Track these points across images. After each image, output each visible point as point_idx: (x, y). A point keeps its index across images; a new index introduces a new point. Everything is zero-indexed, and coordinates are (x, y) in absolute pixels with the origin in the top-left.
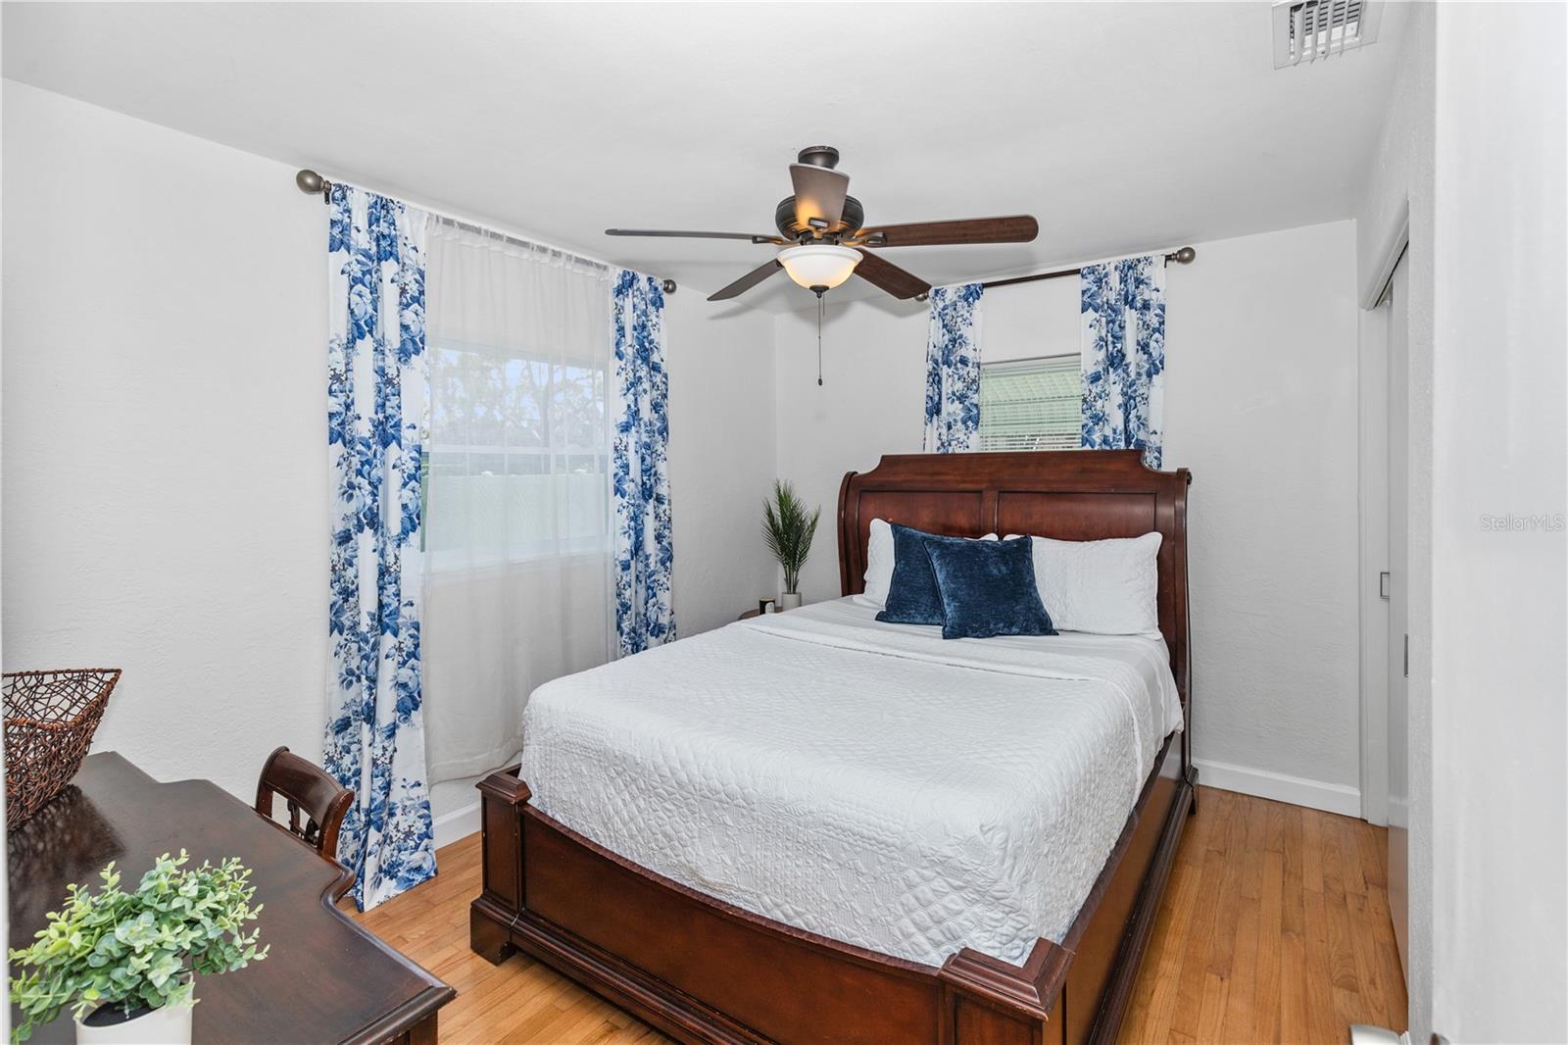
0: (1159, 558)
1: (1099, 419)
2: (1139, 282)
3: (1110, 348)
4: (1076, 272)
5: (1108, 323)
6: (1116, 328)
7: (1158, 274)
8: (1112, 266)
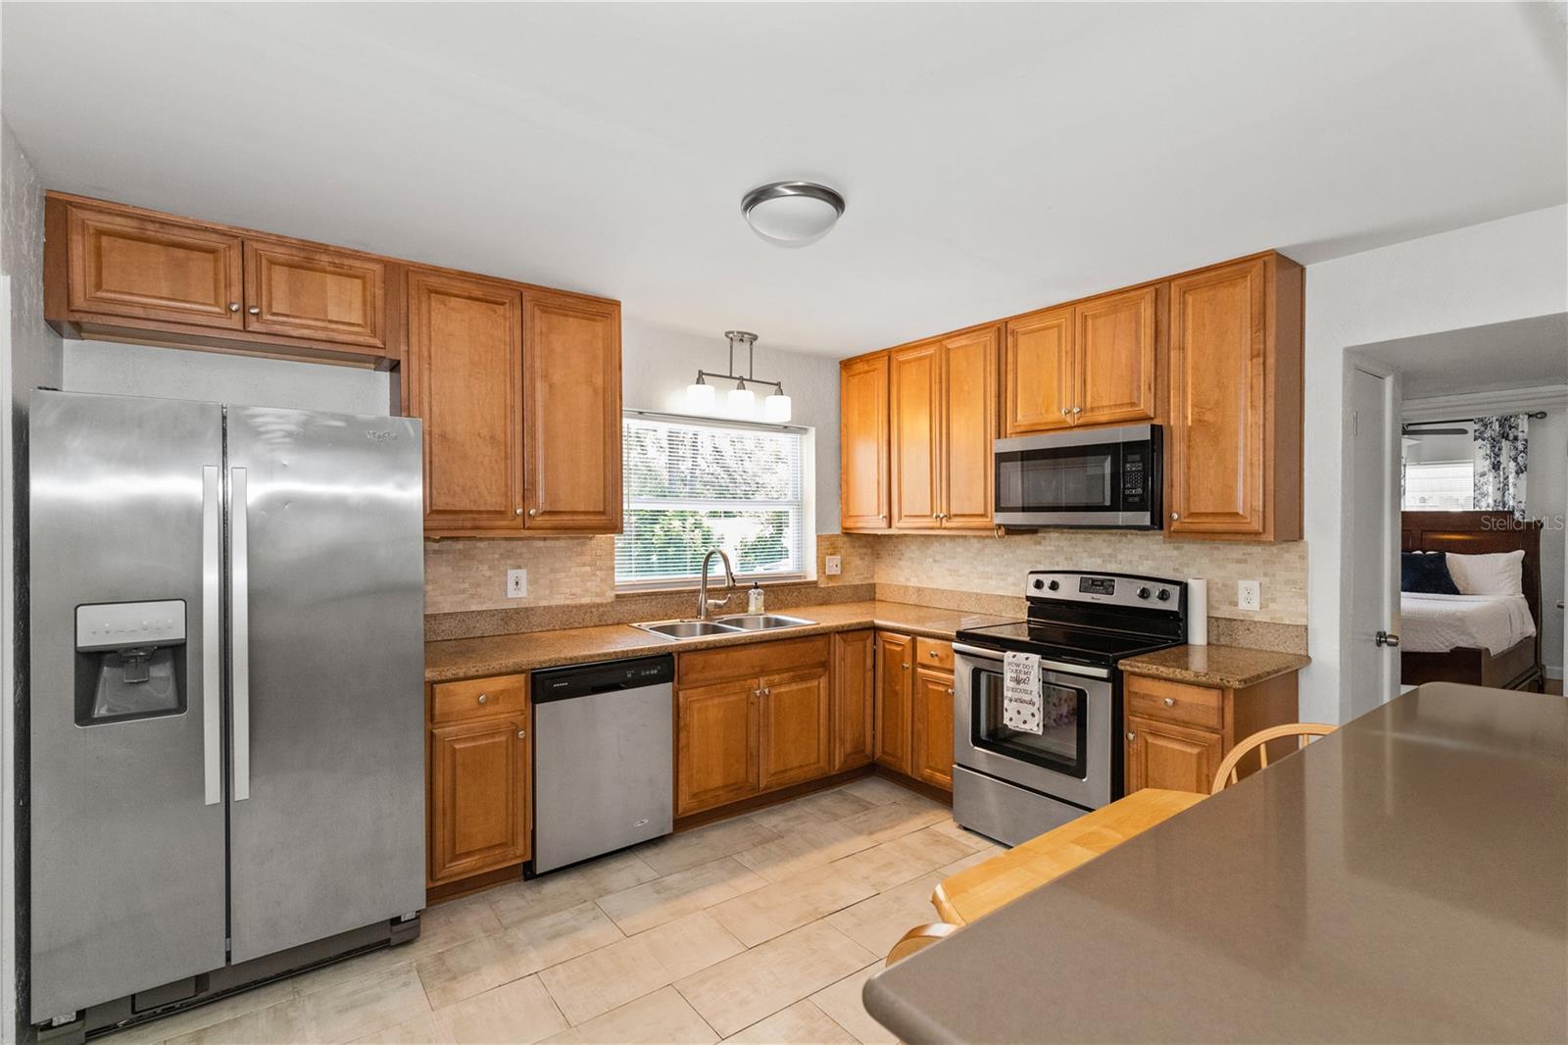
0: (1523, 562)
1: (1484, 495)
2: (1511, 427)
3: (1493, 460)
4: (1472, 420)
5: (1492, 447)
6: (1497, 449)
7: (1523, 424)
8: (1495, 418)
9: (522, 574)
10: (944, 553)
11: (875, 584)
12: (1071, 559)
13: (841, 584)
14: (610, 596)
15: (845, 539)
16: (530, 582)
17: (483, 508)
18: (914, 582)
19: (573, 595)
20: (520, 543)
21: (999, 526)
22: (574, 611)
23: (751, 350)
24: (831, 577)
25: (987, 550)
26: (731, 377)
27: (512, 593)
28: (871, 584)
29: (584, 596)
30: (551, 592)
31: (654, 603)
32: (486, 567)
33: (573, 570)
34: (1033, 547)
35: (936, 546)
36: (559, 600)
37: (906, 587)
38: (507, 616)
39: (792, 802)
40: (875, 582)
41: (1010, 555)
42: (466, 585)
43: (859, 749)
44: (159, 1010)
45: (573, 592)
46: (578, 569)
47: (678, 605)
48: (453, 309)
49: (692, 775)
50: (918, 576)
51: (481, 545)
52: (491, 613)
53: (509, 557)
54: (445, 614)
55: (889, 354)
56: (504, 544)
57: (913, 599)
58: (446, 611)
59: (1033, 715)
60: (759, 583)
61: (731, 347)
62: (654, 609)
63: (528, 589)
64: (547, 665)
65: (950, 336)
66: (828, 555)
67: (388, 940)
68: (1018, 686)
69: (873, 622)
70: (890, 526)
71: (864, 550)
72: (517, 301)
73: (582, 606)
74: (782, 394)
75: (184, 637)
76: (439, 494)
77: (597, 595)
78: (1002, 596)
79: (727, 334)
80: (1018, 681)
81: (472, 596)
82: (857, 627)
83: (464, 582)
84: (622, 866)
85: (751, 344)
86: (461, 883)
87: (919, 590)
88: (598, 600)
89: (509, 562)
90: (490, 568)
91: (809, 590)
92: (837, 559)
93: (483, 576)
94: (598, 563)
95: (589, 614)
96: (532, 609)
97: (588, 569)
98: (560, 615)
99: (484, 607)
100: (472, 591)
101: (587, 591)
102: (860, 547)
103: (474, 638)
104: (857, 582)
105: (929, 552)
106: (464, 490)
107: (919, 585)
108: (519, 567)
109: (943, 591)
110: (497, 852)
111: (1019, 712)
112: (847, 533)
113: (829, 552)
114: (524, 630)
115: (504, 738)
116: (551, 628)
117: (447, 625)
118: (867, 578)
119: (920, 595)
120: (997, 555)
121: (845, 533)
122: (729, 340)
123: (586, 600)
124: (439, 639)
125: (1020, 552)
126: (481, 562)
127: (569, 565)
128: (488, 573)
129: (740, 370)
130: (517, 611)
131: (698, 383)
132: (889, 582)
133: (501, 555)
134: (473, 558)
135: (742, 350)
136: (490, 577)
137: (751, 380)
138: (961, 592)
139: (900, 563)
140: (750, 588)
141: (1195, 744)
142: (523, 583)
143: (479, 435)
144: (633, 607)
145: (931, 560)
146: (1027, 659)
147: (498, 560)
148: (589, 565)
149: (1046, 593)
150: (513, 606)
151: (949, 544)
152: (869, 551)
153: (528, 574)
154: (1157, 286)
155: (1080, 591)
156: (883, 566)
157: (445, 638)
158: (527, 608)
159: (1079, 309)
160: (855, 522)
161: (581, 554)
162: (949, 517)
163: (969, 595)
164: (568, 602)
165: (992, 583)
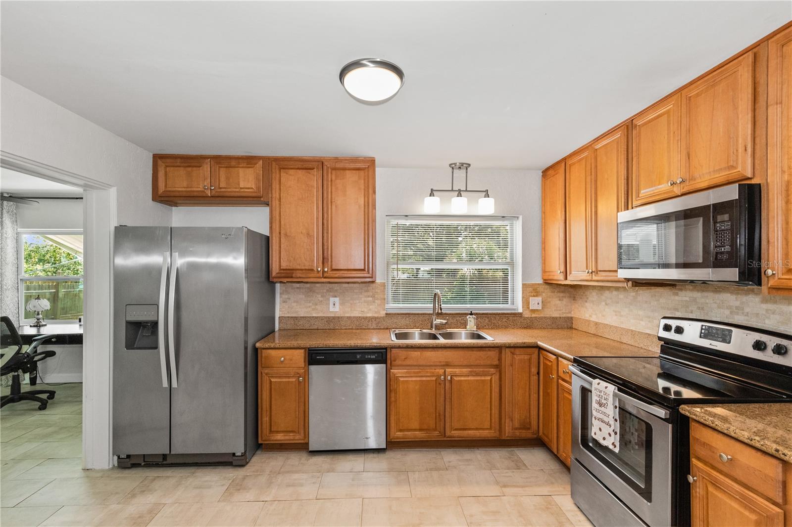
9: (337, 300)
10: (611, 299)
11: (572, 318)
12: (703, 309)
13: (542, 315)
14: (382, 313)
15: (547, 287)
16: (341, 304)
17: (303, 268)
18: (594, 318)
19: (363, 312)
20: (336, 285)
21: (628, 280)
22: (363, 320)
23: (467, 172)
24: (533, 311)
25: (639, 298)
26: (452, 190)
27: (332, 309)
28: (568, 318)
29: (368, 313)
30: (351, 310)
31: (407, 319)
32: (320, 296)
33: (363, 299)
34: (673, 297)
35: (607, 294)
36: (356, 314)
37: (589, 321)
38: (330, 320)
39: (472, 449)
40: (573, 316)
41: (656, 303)
42: (311, 304)
43: (525, 426)
44: (154, 463)
45: (363, 310)
46: (366, 299)
47: (422, 321)
48: (290, 175)
49: (399, 419)
50: (596, 314)
51: (318, 285)
52: (322, 318)
53: (331, 292)
54: (301, 317)
55: (564, 160)
56: (329, 285)
57: (592, 330)
58: (302, 316)
59: (610, 435)
60: (473, 312)
61: (453, 172)
62: (408, 323)
63: (339, 308)
64: (313, 346)
65: (597, 140)
66: (531, 296)
67: (232, 462)
68: (600, 408)
69: (537, 342)
70: (566, 279)
71: (562, 295)
72: (320, 166)
73: (367, 317)
74: (489, 197)
75: (157, 319)
76: (283, 261)
77: (376, 313)
78: (649, 334)
79: (450, 165)
80: (601, 405)
81: (313, 309)
82: (522, 345)
83: (310, 303)
84: (353, 459)
85: (467, 169)
86: (281, 445)
87: (596, 324)
88: (376, 315)
89: (331, 294)
90: (322, 296)
91: (516, 318)
92: (539, 299)
93: (319, 300)
94: (376, 296)
95: (371, 322)
96: (341, 317)
97: (371, 299)
98: (355, 322)
99: (319, 315)
100: (313, 307)
101: (370, 310)
102: (559, 292)
103: (314, 329)
104: (556, 314)
105: (603, 298)
106: (294, 259)
107: (597, 321)
108: (336, 297)
109: (611, 327)
110: (291, 434)
111: (600, 429)
112: (548, 283)
113: (532, 294)
114: (337, 328)
115: (294, 380)
116: (351, 328)
117: (302, 322)
118: (565, 313)
119: (597, 328)
120: (646, 302)
121: (545, 283)
122: (451, 169)
123: (369, 315)
124: (299, 328)
125: (662, 301)
126: (318, 293)
127: (360, 296)
128: (321, 299)
129: (459, 185)
130: (334, 318)
131: (430, 196)
132: (580, 317)
133: (327, 290)
134: (314, 292)
135: (460, 174)
136: (322, 301)
137: (466, 191)
138: (622, 328)
139: (586, 304)
140: (467, 314)
141: (754, 510)
142: (337, 304)
143: (302, 233)
144: (395, 321)
145: (604, 303)
146: (606, 387)
147: (325, 293)
148: (371, 297)
149: (672, 336)
150: (333, 315)
151: (615, 293)
152: (568, 294)
153: (340, 300)
154: (755, 50)
155: (701, 337)
156: (577, 306)
157: (301, 328)
158: (338, 317)
159: (683, 92)
160: (549, 275)
161: (367, 291)
162: (597, 272)
163: (627, 331)
164: (360, 315)
165: (643, 323)
